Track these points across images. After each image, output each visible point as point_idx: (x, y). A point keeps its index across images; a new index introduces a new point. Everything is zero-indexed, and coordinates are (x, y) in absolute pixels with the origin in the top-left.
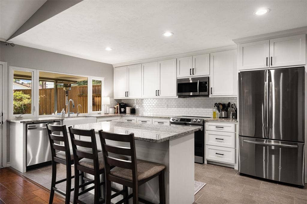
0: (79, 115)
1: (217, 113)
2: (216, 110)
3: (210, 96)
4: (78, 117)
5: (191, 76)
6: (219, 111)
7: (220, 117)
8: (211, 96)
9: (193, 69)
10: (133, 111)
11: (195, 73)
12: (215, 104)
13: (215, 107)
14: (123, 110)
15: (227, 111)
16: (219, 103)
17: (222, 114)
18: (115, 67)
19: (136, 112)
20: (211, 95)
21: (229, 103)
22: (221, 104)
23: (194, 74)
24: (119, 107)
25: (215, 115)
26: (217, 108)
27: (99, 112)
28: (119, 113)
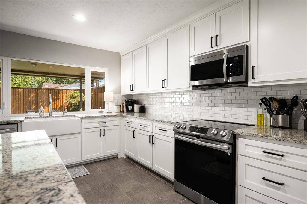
0: (66, 114)
1: (266, 117)
2: (264, 111)
3: (250, 84)
4: (64, 116)
5: (214, 49)
6: (271, 114)
7: (272, 127)
8: (253, 83)
9: (216, 36)
10: (142, 110)
11: (221, 42)
12: (261, 100)
13: (261, 104)
14: (130, 108)
15: (289, 113)
16: (270, 98)
17: (276, 120)
18: (122, 56)
19: (146, 112)
20: (253, 81)
21: (296, 97)
22: (275, 99)
23: (218, 44)
24: (125, 104)
25: (261, 121)
26: (265, 107)
27: (100, 110)
28: (125, 112)
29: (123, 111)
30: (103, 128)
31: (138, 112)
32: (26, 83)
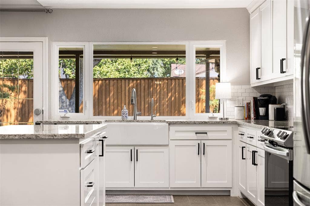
0: (155, 119)
18: (251, 14)
27: (211, 115)
28: (252, 120)
29: (249, 117)
30: (203, 142)
31: (274, 119)
32: (139, 65)
